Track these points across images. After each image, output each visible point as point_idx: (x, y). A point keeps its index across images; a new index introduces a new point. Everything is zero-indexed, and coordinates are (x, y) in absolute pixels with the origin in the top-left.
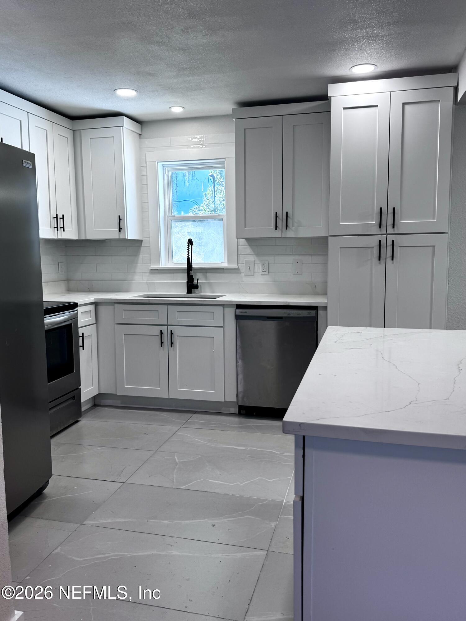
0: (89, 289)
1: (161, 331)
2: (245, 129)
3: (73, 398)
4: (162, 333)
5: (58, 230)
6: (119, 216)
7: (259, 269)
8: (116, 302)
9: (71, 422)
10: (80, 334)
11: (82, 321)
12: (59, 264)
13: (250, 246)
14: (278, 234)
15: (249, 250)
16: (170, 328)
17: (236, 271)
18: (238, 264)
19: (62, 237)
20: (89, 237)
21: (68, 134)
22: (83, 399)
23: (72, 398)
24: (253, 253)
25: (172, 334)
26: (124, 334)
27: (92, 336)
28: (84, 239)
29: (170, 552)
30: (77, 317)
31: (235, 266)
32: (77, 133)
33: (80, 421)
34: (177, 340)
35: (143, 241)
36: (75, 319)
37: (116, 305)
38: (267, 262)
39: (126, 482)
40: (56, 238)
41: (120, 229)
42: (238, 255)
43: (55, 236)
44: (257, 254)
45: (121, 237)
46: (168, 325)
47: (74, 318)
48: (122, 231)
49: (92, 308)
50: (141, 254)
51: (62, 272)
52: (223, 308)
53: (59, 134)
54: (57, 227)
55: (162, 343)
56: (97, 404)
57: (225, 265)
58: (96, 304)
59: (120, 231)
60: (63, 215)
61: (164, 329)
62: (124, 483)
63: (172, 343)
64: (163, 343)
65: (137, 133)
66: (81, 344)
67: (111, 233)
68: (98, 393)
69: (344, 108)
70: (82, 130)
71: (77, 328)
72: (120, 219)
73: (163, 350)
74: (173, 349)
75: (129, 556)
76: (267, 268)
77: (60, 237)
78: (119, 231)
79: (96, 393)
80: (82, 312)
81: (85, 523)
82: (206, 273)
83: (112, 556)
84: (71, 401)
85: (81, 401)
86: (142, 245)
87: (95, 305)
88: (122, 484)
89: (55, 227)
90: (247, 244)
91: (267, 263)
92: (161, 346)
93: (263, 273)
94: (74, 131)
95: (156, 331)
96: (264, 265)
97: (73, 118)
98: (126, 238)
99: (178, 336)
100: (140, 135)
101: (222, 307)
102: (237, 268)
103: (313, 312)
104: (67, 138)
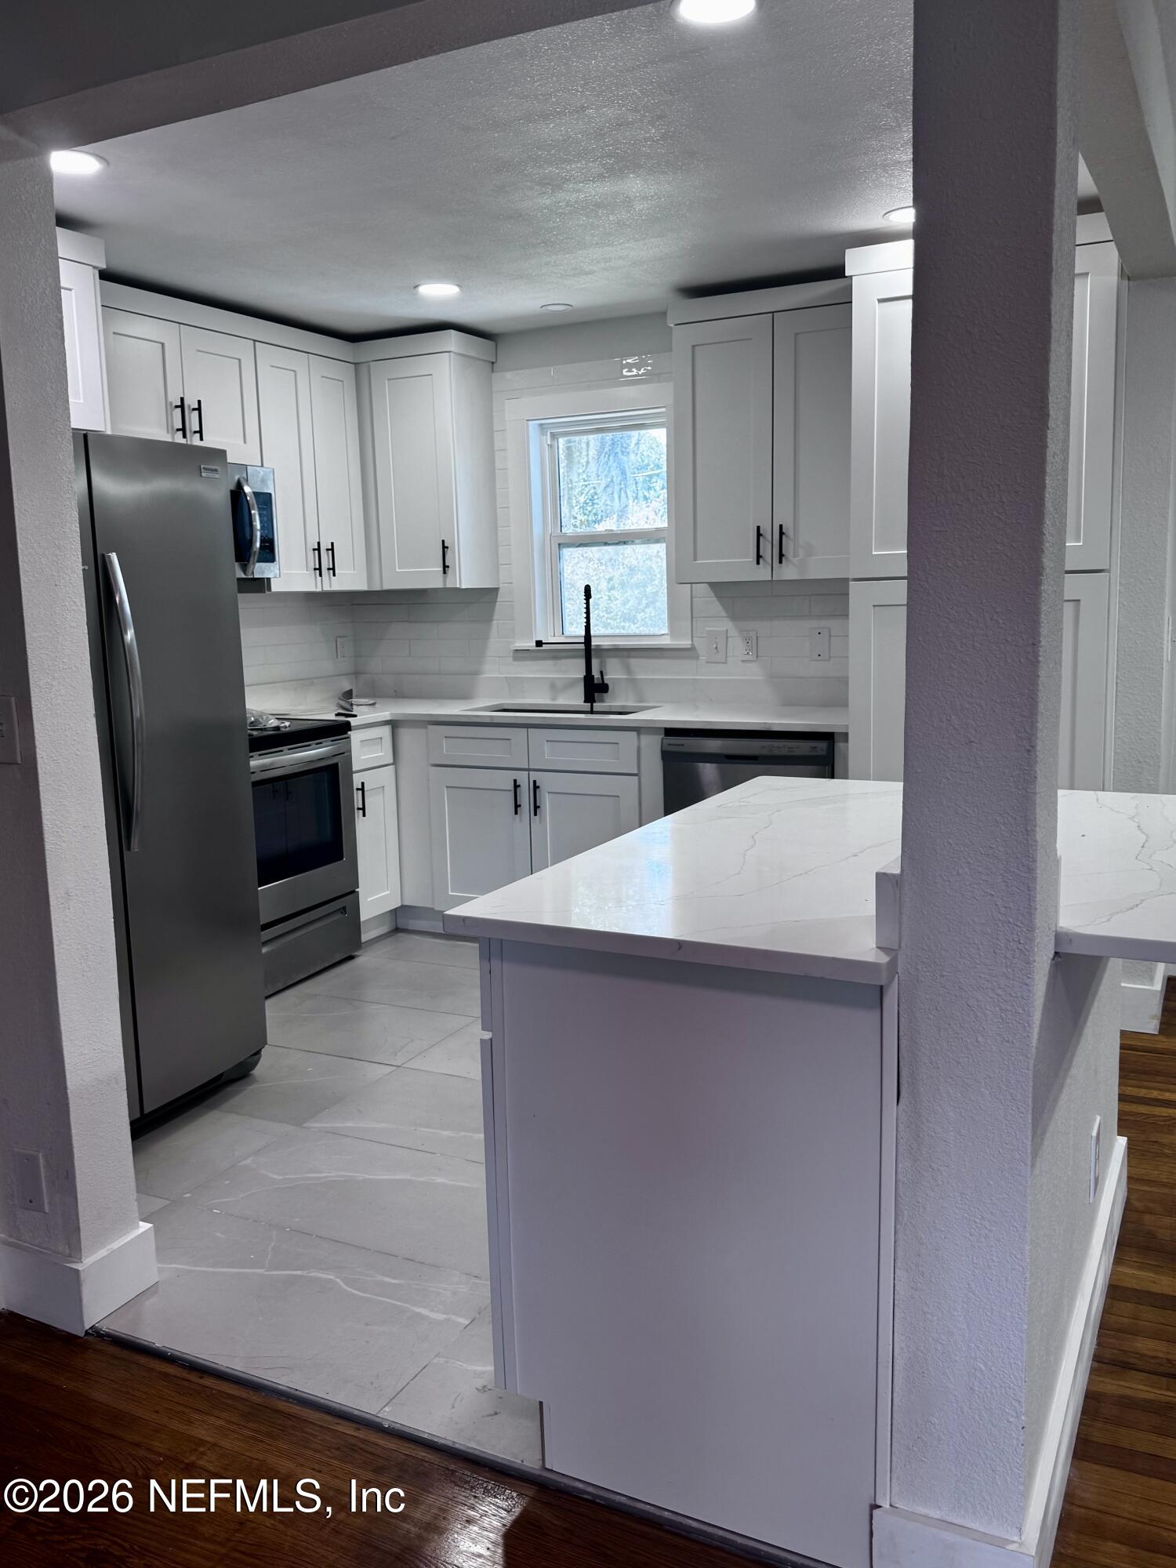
0: (395, 691)
1: (515, 781)
2: (694, 347)
3: (343, 910)
4: (516, 786)
5: (321, 575)
6: (443, 541)
7: (737, 646)
8: (431, 721)
9: (338, 958)
10: (357, 784)
11: (362, 758)
12: (336, 641)
13: (719, 597)
14: (762, 573)
15: (717, 607)
16: (534, 776)
17: (689, 653)
18: (692, 637)
19: (331, 587)
20: (386, 587)
21: (346, 372)
22: (366, 913)
23: (340, 909)
24: (724, 614)
25: (536, 787)
26: (447, 787)
27: (385, 788)
28: (378, 589)
29: (434, 1178)
30: (350, 751)
31: (686, 643)
32: (363, 369)
33: (357, 956)
34: (546, 802)
35: (500, 591)
36: (346, 754)
37: (430, 727)
38: (754, 632)
39: (405, 1065)
40: (319, 589)
41: (445, 567)
42: (692, 618)
43: (316, 587)
44: (734, 616)
45: (449, 585)
46: (529, 770)
47: (343, 753)
48: (450, 571)
49: (386, 731)
50: (495, 617)
51: (344, 657)
52: (639, 734)
53: (324, 375)
54: (320, 569)
55: (517, 806)
56: (400, 926)
57: (666, 642)
58: (394, 724)
59: (445, 572)
60: (332, 544)
61: (523, 778)
62: (398, 1066)
63: (536, 807)
64: (520, 806)
65: (486, 361)
66: (358, 803)
67: (428, 576)
68: (400, 905)
69: (881, 301)
70: (372, 363)
71: (350, 772)
72: (444, 548)
73: (521, 821)
74: (540, 816)
75: (361, 1178)
76: (753, 645)
77: (327, 588)
78: (442, 572)
79: (397, 904)
80: (361, 741)
81: (305, 1125)
82: (629, 657)
83: (332, 1177)
84: (338, 916)
85: (359, 919)
86: (498, 600)
87: (392, 727)
88: (395, 1068)
89: (315, 569)
90: (712, 594)
91: (753, 635)
92: (516, 813)
93: (747, 657)
94: (356, 364)
95: (505, 780)
96: (747, 641)
97: (354, 338)
98: (458, 586)
99: (549, 793)
100: (493, 363)
101: (635, 733)
102: (689, 646)
103: (822, 746)
104: (342, 381)
